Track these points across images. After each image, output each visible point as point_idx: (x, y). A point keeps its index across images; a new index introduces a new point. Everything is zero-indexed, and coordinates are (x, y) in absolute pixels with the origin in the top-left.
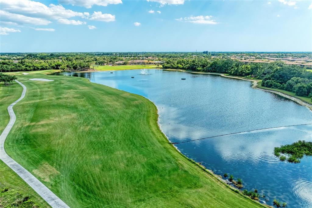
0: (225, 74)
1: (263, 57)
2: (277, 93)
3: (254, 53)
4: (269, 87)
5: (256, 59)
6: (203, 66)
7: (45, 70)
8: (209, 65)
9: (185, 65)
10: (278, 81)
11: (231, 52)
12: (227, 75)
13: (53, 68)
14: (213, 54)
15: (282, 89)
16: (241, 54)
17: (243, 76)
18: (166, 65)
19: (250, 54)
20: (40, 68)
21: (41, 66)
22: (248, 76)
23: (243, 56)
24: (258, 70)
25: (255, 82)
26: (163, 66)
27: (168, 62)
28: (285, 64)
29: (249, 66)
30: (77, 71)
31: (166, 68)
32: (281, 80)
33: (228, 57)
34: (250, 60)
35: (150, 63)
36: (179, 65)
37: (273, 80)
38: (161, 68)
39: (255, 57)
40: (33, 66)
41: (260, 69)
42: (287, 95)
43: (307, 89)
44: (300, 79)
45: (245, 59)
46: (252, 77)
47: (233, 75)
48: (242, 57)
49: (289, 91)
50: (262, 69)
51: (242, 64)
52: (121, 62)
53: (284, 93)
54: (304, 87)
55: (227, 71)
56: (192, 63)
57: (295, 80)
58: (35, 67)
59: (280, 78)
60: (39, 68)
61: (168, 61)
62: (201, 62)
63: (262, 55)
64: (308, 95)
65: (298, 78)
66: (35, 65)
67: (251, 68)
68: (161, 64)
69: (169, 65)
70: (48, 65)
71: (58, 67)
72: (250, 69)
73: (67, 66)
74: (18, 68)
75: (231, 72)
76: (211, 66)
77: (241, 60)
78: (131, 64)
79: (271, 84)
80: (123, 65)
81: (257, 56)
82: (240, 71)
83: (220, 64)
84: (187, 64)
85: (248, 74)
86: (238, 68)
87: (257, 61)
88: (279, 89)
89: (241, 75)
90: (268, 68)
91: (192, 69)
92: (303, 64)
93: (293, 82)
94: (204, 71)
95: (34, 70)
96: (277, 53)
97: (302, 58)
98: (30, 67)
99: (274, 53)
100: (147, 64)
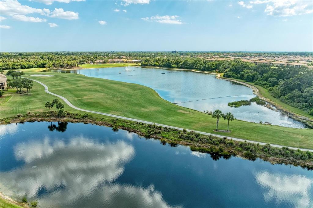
0: (196, 70)
1: (226, 56)
2: (234, 81)
3: (218, 52)
4: (228, 77)
5: (220, 57)
6: (177, 64)
7: (32, 68)
8: (182, 63)
9: (161, 63)
10: (235, 73)
11: (197, 52)
12: (197, 70)
13: (40, 66)
14: (182, 54)
15: (237, 78)
16: (207, 54)
17: (210, 71)
18: (144, 63)
19: (214, 54)
20: (27, 66)
21: (27, 65)
22: (213, 71)
23: (209, 55)
24: (221, 66)
25: (219, 75)
26: (141, 64)
27: (145, 61)
28: (242, 62)
29: (214, 63)
30: (65, 69)
31: (145, 65)
32: (237, 72)
33: (196, 56)
34: (214, 59)
35: (128, 62)
36: (156, 63)
37: (231, 72)
38: (140, 66)
39: (219, 57)
40: (20, 64)
41: (222, 65)
42: (240, 81)
43: (252, 77)
44: (249, 71)
45: (210, 58)
46: (216, 71)
47: (202, 70)
48: (207, 56)
49: (242, 79)
50: (224, 64)
51: (209, 62)
52: (101, 61)
53: (238, 81)
54: (250, 76)
55: (197, 68)
56: (168, 61)
57: (246, 72)
58: (22, 65)
59: (236, 70)
60: (25, 67)
61: (145, 59)
62: (175, 60)
63: (225, 54)
64: (253, 81)
65: (247, 70)
66: (22, 64)
67: (216, 65)
68: (140, 62)
69: (146, 63)
70: (34, 64)
71: (45, 65)
72: (214, 65)
73: (53, 65)
74: (7, 66)
75: (200, 68)
76: (184, 64)
77: (207, 58)
78: (111, 62)
79: (229, 75)
80: (103, 63)
81: (221, 56)
82: (207, 67)
83: (190, 62)
84: (163, 62)
85: (213, 69)
86: (205, 65)
87: (221, 59)
88: (235, 78)
89: (208, 70)
90: (228, 64)
91: (168, 66)
92: (256, 62)
93: (244, 73)
94: (178, 67)
95: (22, 68)
96: (238, 53)
97: (258, 57)
98: (17, 66)
99: (235, 52)
100: (127, 62)
